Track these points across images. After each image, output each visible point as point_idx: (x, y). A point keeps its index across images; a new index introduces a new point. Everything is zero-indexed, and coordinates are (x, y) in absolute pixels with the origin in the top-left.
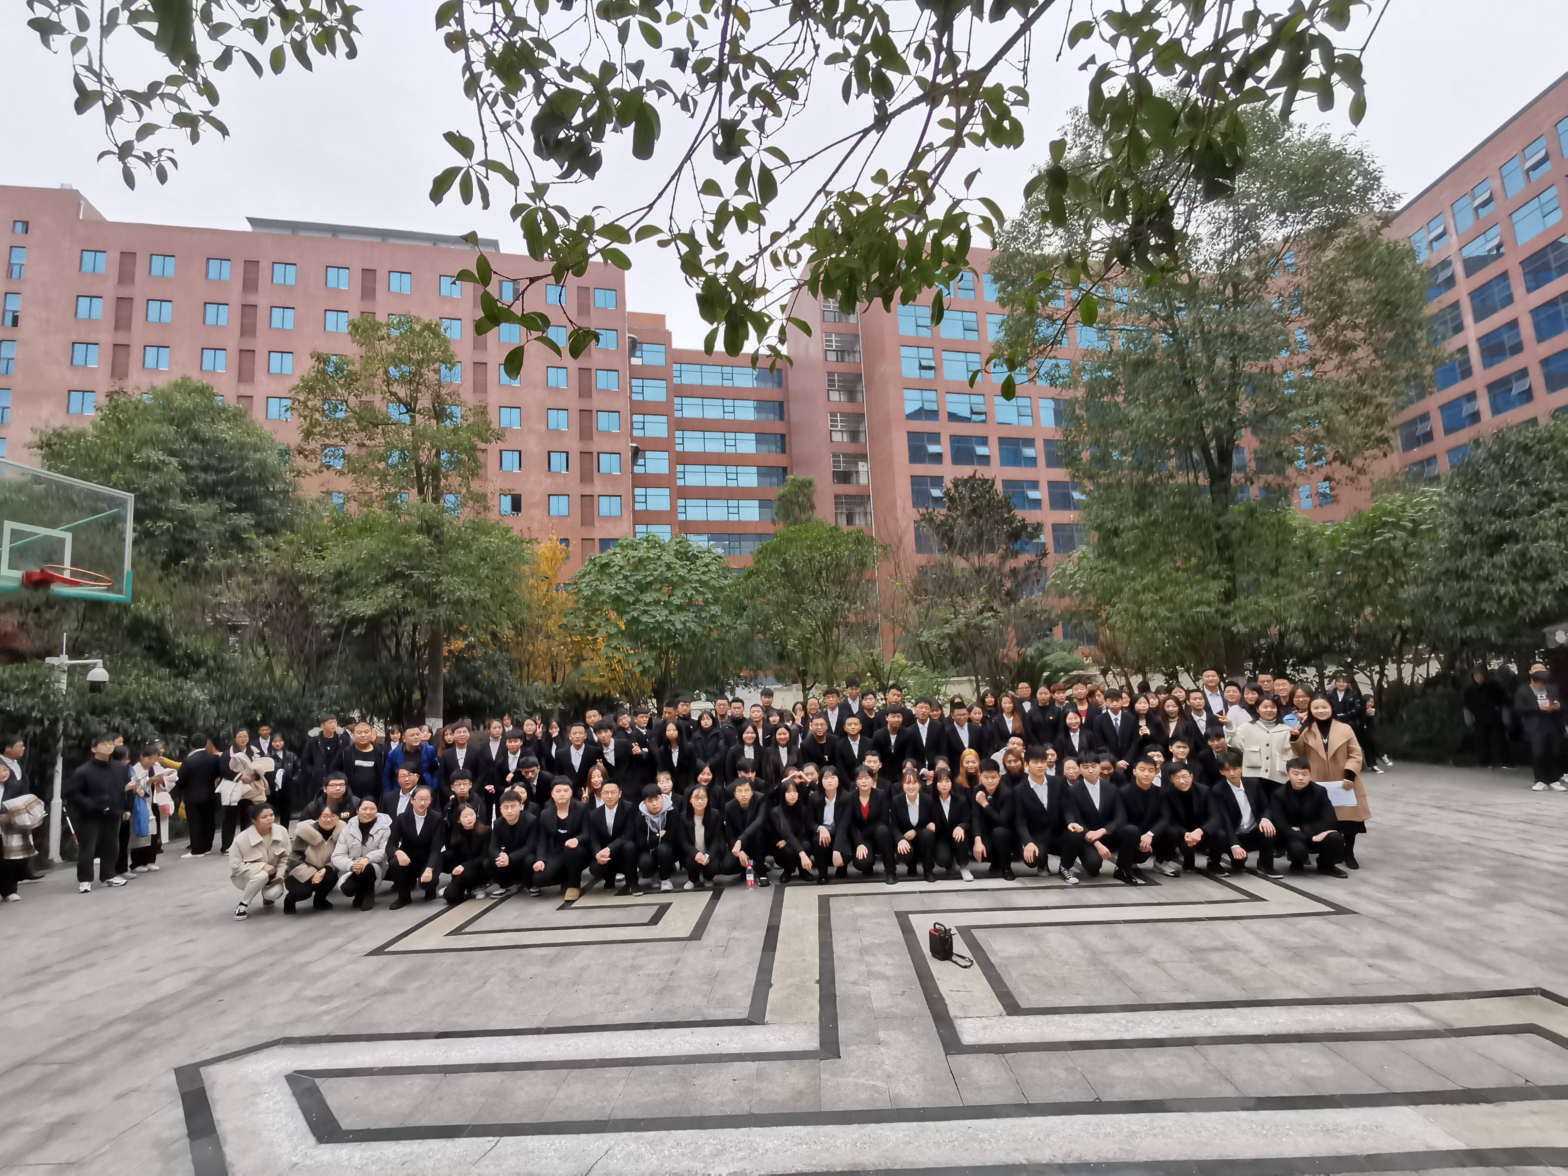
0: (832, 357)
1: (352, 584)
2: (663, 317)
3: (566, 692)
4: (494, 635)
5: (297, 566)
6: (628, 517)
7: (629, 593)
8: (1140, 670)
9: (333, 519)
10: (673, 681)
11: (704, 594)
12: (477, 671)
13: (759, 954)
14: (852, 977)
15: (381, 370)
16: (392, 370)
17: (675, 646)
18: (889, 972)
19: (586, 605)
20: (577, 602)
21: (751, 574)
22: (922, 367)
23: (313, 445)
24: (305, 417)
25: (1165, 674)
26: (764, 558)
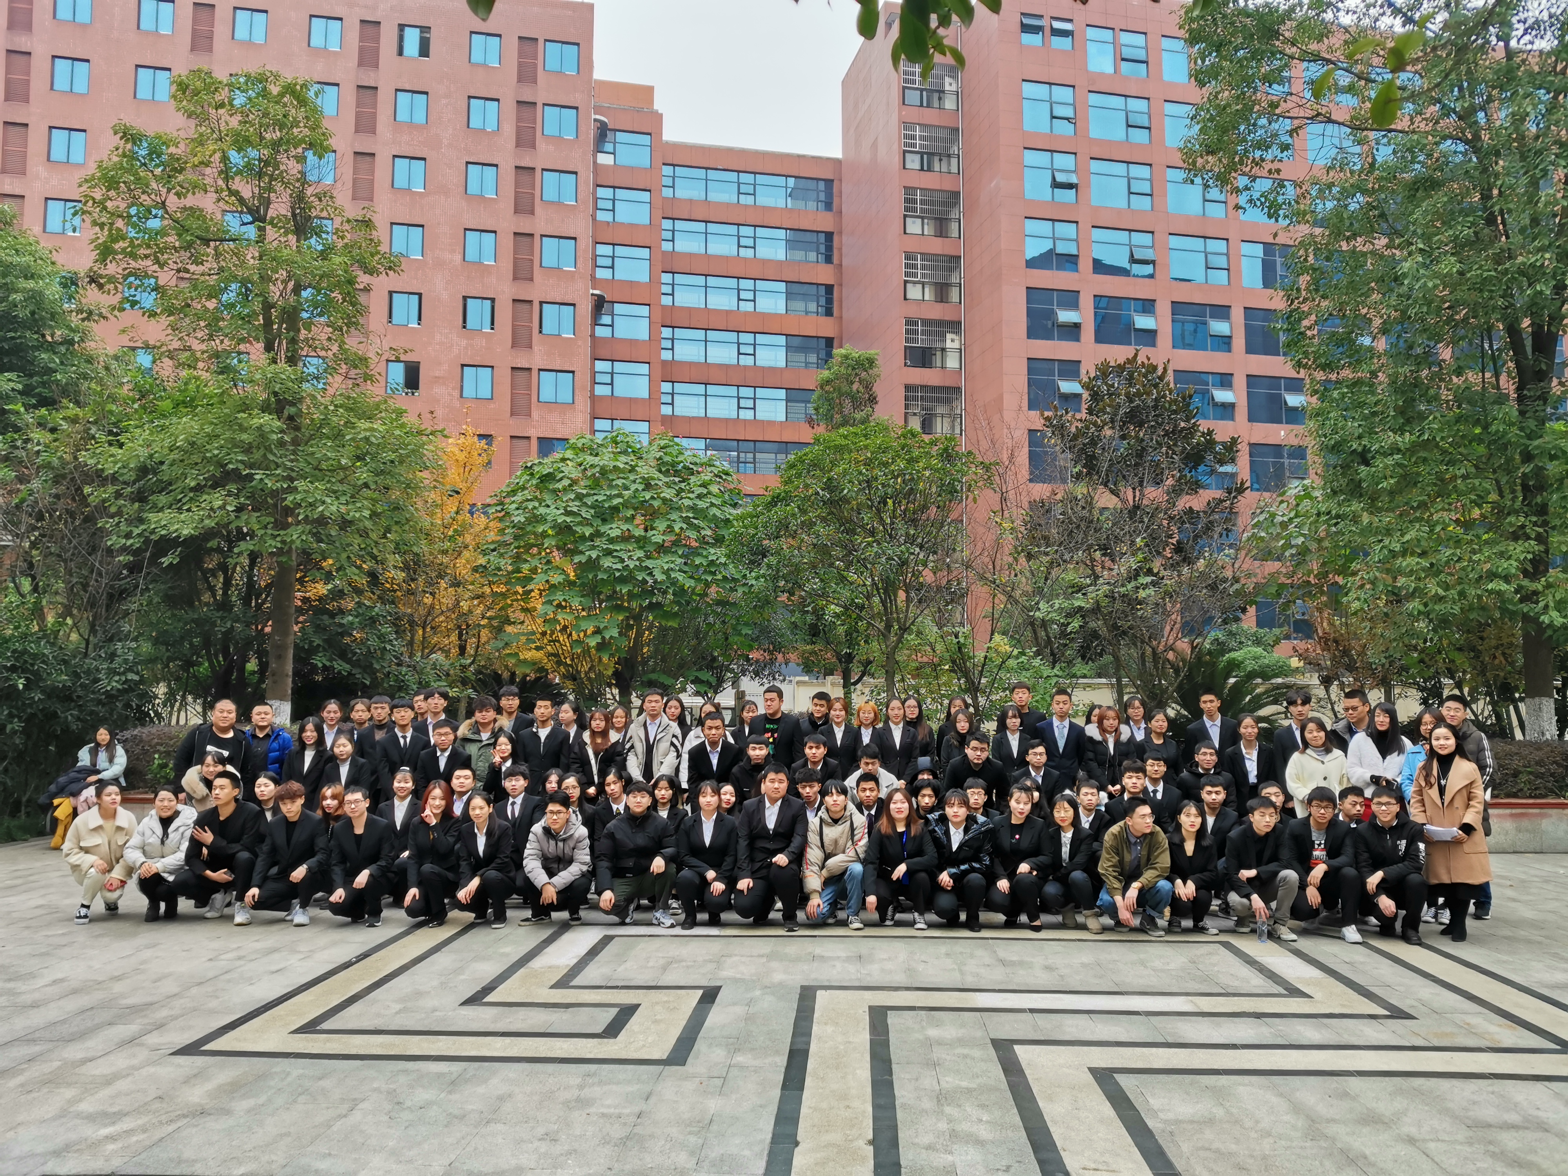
0: (913, 162)
1: (165, 487)
2: (648, 91)
3: (478, 672)
4: (373, 576)
5: (83, 457)
6: (583, 405)
7: (586, 522)
8: (1385, 683)
9: (137, 387)
10: (645, 662)
11: (698, 529)
12: (346, 631)
13: (776, 1093)
14: (926, 1139)
15: (218, 155)
16: (235, 157)
17: (652, 607)
18: (984, 1133)
19: (516, 538)
20: (502, 531)
21: (776, 500)
22: (1056, 185)
23: (112, 269)
24: (102, 226)
25: (1421, 689)
26: (798, 476)
